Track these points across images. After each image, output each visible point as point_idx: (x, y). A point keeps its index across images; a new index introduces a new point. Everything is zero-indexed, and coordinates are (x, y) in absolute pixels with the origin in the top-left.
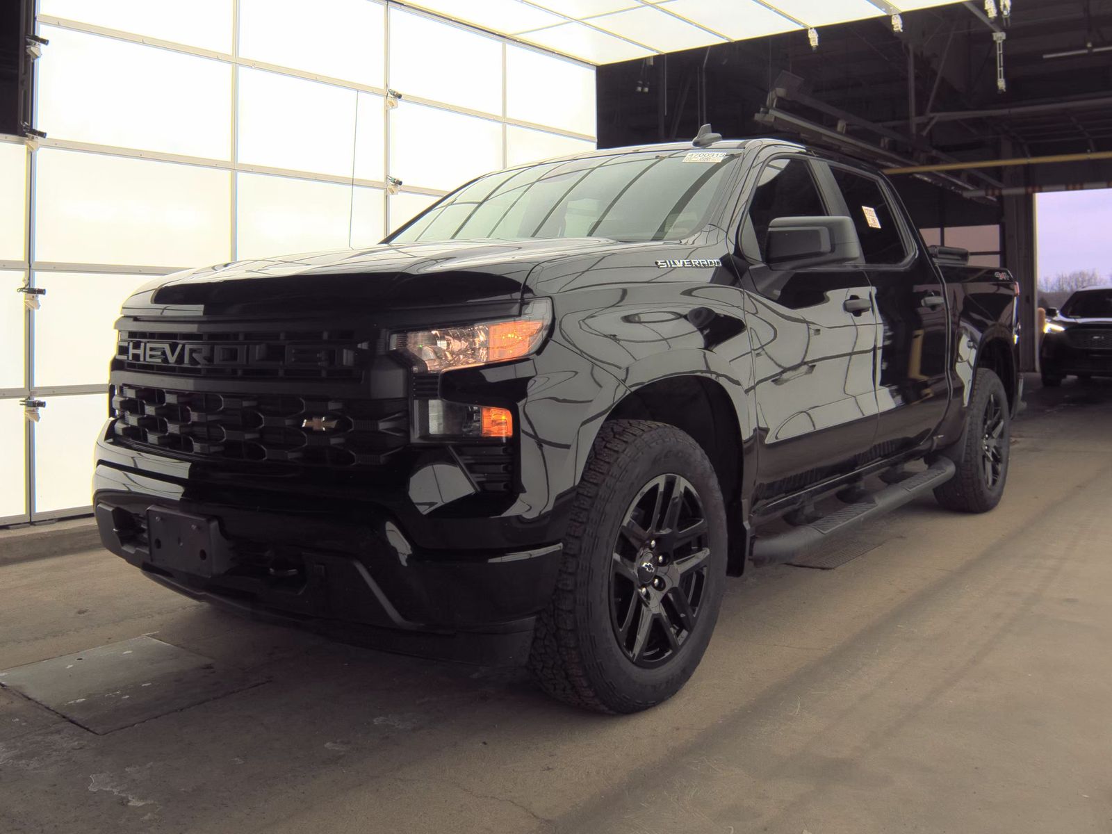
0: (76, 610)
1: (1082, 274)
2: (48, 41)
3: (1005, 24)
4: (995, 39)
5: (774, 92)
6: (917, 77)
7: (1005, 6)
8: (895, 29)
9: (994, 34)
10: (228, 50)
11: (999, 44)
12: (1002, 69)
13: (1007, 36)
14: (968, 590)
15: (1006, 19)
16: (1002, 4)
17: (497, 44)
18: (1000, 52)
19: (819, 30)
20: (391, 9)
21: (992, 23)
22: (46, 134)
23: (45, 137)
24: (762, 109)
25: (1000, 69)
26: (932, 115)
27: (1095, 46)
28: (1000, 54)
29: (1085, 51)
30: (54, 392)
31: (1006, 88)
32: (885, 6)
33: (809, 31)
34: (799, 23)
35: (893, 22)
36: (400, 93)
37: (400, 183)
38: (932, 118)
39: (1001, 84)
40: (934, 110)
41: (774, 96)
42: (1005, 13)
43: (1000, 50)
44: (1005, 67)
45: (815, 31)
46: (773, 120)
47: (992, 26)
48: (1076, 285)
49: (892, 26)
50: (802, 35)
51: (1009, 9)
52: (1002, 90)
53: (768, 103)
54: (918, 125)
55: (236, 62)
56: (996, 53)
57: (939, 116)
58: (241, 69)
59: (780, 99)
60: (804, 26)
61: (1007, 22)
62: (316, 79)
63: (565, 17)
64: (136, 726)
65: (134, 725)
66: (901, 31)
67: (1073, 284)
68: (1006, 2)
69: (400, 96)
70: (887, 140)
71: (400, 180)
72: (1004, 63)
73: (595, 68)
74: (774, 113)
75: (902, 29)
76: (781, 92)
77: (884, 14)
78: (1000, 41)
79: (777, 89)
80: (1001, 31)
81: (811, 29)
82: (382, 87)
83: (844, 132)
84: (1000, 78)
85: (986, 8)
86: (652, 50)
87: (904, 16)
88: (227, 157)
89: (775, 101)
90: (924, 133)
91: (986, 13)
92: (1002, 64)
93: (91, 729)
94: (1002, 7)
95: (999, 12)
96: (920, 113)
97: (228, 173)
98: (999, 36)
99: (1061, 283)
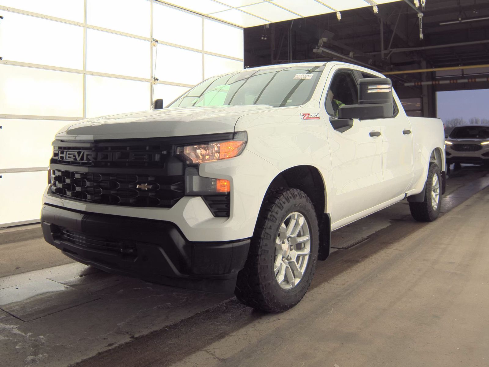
0: (16, 267)
1: (457, 120)
2: (3, 17)
3: (423, 9)
4: (418, 16)
5: (321, 40)
6: (384, 33)
7: (423, 2)
8: (375, 12)
9: (418, 14)
10: (82, 21)
11: (421, 18)
12: (422, 29)
13: (424, 15)
14: (407, 258)
15: (423, 7)
16: (422, 1)
17: (200, 19)
18: (421, 22)
19: (341, 12)
20: (154, 3)
21: (417, 9)
22: (2, 58)
23: (1, 60)
24: (316, 47)
25: (421, 30)
26: (391, 50)
27: (462, 19)
28: (421, 23)
29: (458, 22)
30: (6, 171)
31: (423, 38)
32: (371, 2)
33: (337, 13)
34: (332, 9)
35: (374, 9)
36: (157, 40)
37: (158, 80)
38: (391, 51)
39: (421, 36)
40: (391, 48)
41: (322, 41)
42: (423, 5)
43: (421, 21)
44: (423, 29)
45: (339, 13)
46: (321, 52)
47: (417, 11)
48: (454, 124)
49: (374, 11)
50: (334, 15)
51: (425, 3)
52: (422, 39)
53: (319, 44)
54: (385, 54)
55: (85, 26)
56: (419, 23)
57: (394, 50)
58: (88, 29)
59: (324, 42)
60: (335, 11)
61: (424, 9)
62: (121, 34)
63: (230, 7)
64: (42, 318)
65: (41, 318)
66: (377, 13)
67: (453, 124)
68: (423, 0)
69: (157, 41)
70: (371, 60)
71: (158, 78)
72: (422, 27)
73: (243, 29)
74: (322, 49)
75: (378, 12)
76: (325, 39)
77: (370, 5)
78: (420, 17)
79: (323, 38)
80: (421, 13)
81: (338, 12)
82: (149, 37)
83: (352, 57)
84: (421, 33)
85: (415, 3)
86: (268, 21)
87: (379, 6)
88: (81, 68)
89: (322, 43)
90: (387, 58)
91: (414, 5)
92: (422, 28)
93: (22, 319)
94: (422, 2)
95: (420, 5)
96: (386, 49)
97: (82, 75)
98: (420, 15)
99: (448, 123)
